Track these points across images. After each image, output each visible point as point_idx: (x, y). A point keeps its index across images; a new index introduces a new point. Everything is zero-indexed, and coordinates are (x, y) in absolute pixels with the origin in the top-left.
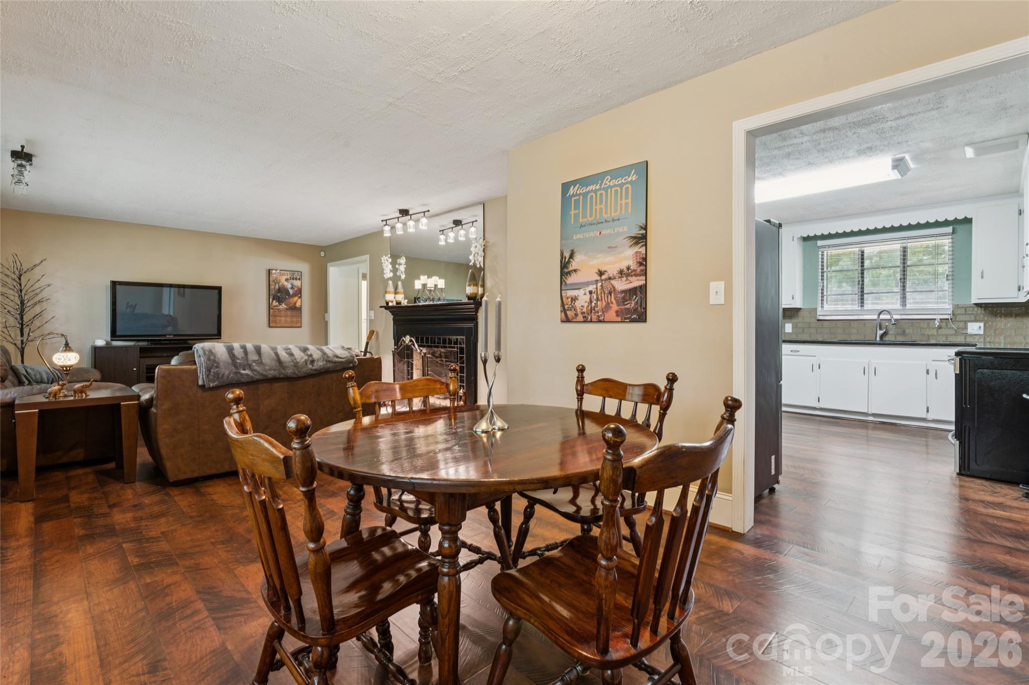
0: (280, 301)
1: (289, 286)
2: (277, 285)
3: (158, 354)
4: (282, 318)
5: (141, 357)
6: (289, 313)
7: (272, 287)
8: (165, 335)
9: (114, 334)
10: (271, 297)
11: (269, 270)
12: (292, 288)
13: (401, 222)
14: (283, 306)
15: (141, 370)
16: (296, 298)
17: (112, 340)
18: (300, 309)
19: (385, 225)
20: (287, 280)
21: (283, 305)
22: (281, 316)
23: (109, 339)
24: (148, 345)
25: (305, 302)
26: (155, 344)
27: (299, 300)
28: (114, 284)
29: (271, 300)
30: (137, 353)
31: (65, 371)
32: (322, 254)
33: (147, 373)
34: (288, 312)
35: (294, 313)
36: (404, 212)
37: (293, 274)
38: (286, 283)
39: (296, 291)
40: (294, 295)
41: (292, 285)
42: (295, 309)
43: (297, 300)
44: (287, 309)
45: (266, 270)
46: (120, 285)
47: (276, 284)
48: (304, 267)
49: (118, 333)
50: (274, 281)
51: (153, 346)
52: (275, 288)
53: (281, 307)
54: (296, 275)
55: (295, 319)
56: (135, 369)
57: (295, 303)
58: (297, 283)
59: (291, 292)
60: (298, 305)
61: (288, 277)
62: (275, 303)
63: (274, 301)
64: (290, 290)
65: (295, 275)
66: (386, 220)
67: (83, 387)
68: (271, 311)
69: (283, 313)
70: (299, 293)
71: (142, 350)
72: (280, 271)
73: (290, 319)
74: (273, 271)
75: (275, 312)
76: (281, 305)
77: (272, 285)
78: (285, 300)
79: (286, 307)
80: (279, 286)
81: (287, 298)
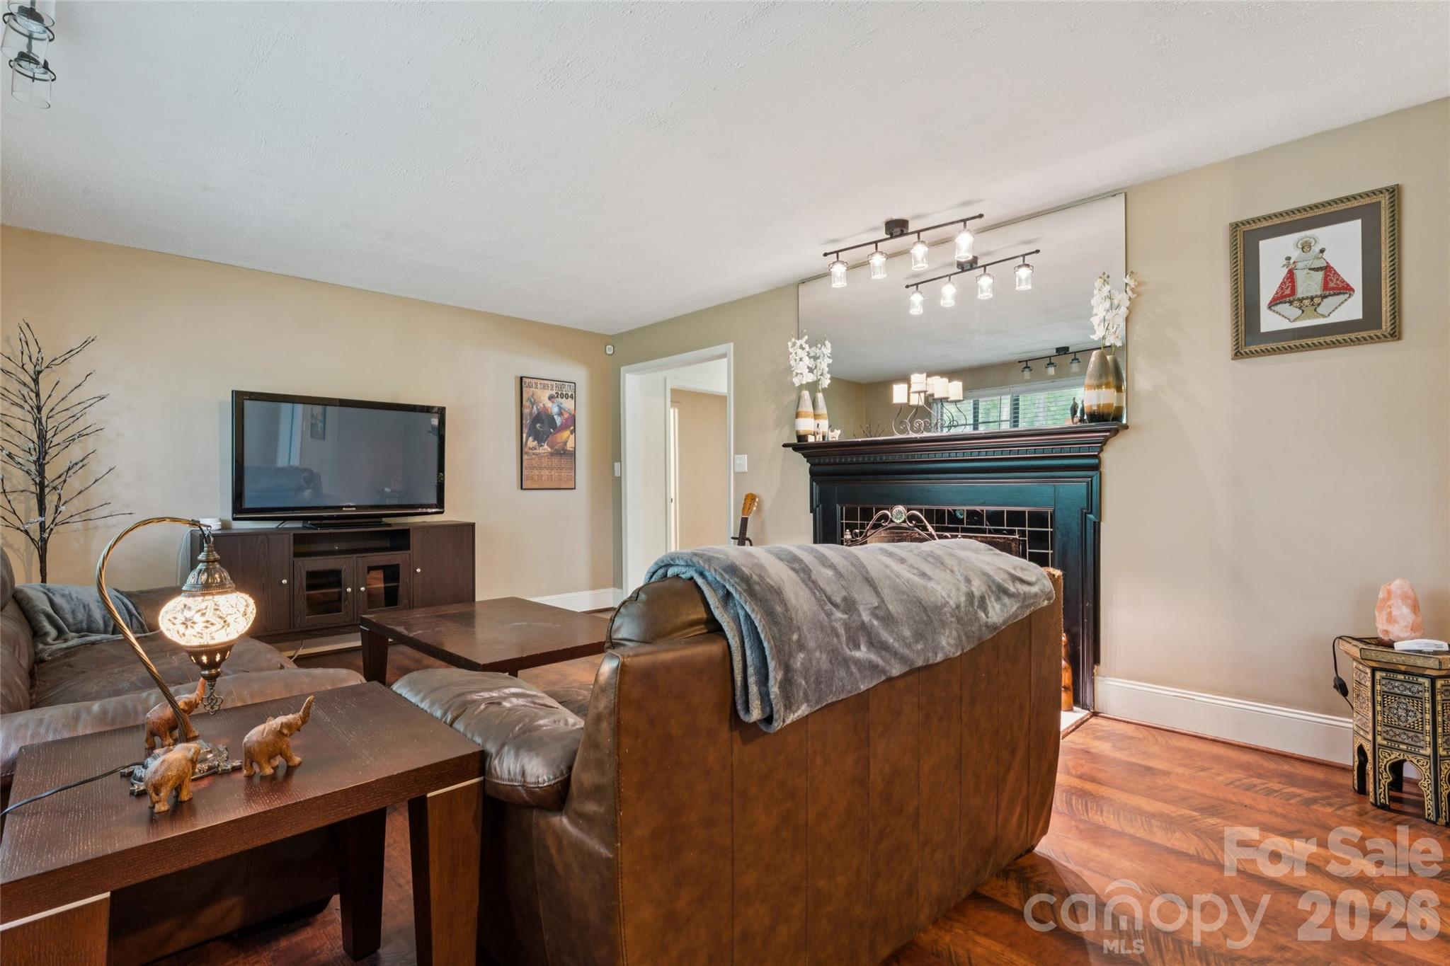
0: (539, 438)
1: (556, 410)
2: (535, 408)
3: (324, 547)
4: (543, 472)
5: (296, 555)
6: (555, 461)
7: (526, 411)
8: (340, 508)
9: (239, 509)
10: (525, 431)
11: (521, 378)
12: (560, 414)
13: (882, 253)
14: (546, 448)
15: (297, 583)
16: (566, 433)
17: (235, 519)
18: (572, 454)
19: (834, 263)
20: (551, 398)
21: (546, 446)
22: (541, 468)
23: (228, 515)
24: (304, 528)
25: (581, 441)
26: (317, 526)
27: (572, 437)
28: (240, 399)
29: (524, 436)
30: (288, 547)
31: (204, 667)
32: (610, 349)
33: (310, 587)
34: (553, 460)
35: (565, 461)
36: (897, 227)
37: (561, 388)
38: (549, 404)
39: (567, 420)
40: (564, 427)
41: (560, 408)
42: (564, 453)
43: (568, 437)
44: (552, 454)
45: (516, 377)
46: (250, 399)
47: (533, 404)
48: (577, 374)
49: (248, 504)
50: (529, 399)
51: (319, 531)
52: (531, 414)
53: (540, 451)
54: (567, 390)
55: (564, 473)
56: (284, 581)
57: (565, 443)
58: (568, 404)
59: (558, 421)
60: (570, 446)
61: (554, 393)
62: (531, 443)
63: (530, 439)
64: (555, 417)
65: (564, 390)
66: (837, 252)
67: (279, 734)
68: (525, 457)
69: (545, 462)
70: (571, 422)
71: (299, 539)
72: (539, 381)
73: (556, 474)
74: (528, 380)
75: (532, 459)
76: (542, 446)
77: (527, 408)
78: (548, 437)
79: (549, 450)
80: (538, 409)
81: (551, 433)
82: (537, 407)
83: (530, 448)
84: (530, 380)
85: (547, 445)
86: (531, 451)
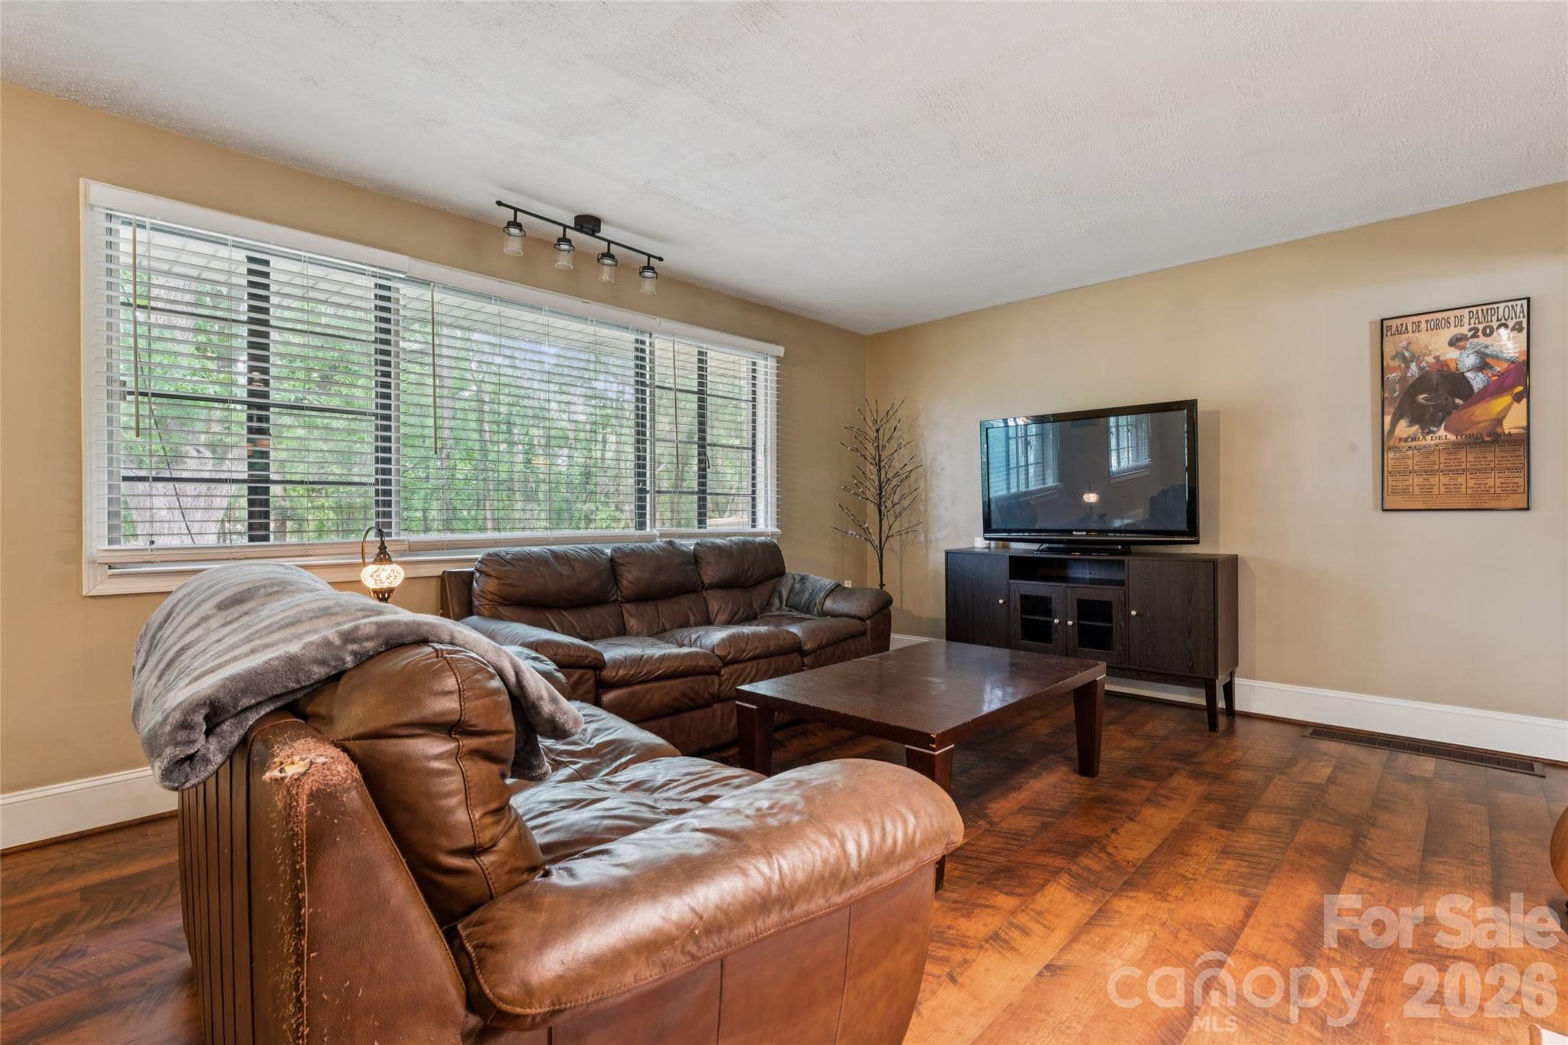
0: (1425, 419)
1: (1469, 360)
2: (1413, 366)
4: (1433, 479)
6: (1467, 458)
7: (1392, 376)
9: (986, 527)
10: (1390, 410)
11: (1382, 321)
12: (1484, 366)
14: (1443, 436)
15: (1013, 605)
16: (1503, 403)
17: (985, 539)
18: (1521, 441)
20: (1455, 342)
21: (1442, 432)
22: (1430, 473)
27: (1519, 407)
28: (984, 428)
29: (1388, 419)
30: (1005, 568)
33: (1021, 611)
34: (1465, 455)
35: (1499, 457)
37: (1487, 316)
38: (1452, 354)
39: (1503, 376)
40: (1495, 391)
41: (1484, 355)
42: (1493, 441)
43: (1508, 409)
44: (1460, 445)
47: (1407, 362)
50: (1401, 355)
52: (1403, 379)
53: (1429, 441)
55: (1497, 480)
56: (1001, 602)
57: (1500, 421)
59: (1479, 381)
60: (1512, 424)
61: (1464, 330)
62: (1403, 428)
63: (1403, 423)
64: (1469, 375)
65: (1495, 318)
68: (1390, 455)
69: (1441, 461)
70: (1516, 379)
72: (1423, 318)
73: (1471, 483)
74: (1394, 323)
75: (1406, 457)
76: (1431, 432)
77: (1393, 369)
78: (1449, 413)
79: (1452, 437)
80: (1420, 369)
81: (1457, 407)
82: (1418, 364)
83: (1400, 440)
84: (1398, 322)
85: (1446, 429)
86: (1403, 444)
